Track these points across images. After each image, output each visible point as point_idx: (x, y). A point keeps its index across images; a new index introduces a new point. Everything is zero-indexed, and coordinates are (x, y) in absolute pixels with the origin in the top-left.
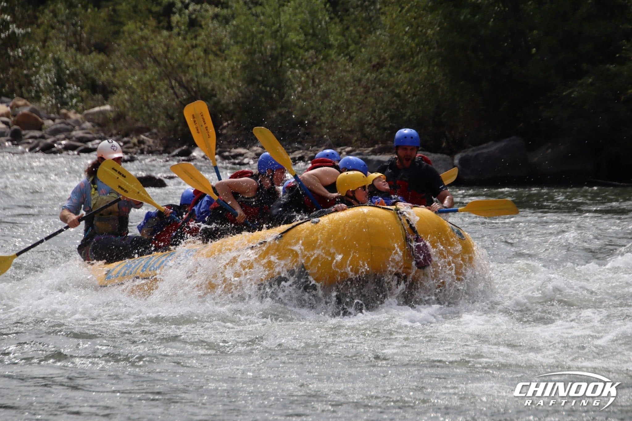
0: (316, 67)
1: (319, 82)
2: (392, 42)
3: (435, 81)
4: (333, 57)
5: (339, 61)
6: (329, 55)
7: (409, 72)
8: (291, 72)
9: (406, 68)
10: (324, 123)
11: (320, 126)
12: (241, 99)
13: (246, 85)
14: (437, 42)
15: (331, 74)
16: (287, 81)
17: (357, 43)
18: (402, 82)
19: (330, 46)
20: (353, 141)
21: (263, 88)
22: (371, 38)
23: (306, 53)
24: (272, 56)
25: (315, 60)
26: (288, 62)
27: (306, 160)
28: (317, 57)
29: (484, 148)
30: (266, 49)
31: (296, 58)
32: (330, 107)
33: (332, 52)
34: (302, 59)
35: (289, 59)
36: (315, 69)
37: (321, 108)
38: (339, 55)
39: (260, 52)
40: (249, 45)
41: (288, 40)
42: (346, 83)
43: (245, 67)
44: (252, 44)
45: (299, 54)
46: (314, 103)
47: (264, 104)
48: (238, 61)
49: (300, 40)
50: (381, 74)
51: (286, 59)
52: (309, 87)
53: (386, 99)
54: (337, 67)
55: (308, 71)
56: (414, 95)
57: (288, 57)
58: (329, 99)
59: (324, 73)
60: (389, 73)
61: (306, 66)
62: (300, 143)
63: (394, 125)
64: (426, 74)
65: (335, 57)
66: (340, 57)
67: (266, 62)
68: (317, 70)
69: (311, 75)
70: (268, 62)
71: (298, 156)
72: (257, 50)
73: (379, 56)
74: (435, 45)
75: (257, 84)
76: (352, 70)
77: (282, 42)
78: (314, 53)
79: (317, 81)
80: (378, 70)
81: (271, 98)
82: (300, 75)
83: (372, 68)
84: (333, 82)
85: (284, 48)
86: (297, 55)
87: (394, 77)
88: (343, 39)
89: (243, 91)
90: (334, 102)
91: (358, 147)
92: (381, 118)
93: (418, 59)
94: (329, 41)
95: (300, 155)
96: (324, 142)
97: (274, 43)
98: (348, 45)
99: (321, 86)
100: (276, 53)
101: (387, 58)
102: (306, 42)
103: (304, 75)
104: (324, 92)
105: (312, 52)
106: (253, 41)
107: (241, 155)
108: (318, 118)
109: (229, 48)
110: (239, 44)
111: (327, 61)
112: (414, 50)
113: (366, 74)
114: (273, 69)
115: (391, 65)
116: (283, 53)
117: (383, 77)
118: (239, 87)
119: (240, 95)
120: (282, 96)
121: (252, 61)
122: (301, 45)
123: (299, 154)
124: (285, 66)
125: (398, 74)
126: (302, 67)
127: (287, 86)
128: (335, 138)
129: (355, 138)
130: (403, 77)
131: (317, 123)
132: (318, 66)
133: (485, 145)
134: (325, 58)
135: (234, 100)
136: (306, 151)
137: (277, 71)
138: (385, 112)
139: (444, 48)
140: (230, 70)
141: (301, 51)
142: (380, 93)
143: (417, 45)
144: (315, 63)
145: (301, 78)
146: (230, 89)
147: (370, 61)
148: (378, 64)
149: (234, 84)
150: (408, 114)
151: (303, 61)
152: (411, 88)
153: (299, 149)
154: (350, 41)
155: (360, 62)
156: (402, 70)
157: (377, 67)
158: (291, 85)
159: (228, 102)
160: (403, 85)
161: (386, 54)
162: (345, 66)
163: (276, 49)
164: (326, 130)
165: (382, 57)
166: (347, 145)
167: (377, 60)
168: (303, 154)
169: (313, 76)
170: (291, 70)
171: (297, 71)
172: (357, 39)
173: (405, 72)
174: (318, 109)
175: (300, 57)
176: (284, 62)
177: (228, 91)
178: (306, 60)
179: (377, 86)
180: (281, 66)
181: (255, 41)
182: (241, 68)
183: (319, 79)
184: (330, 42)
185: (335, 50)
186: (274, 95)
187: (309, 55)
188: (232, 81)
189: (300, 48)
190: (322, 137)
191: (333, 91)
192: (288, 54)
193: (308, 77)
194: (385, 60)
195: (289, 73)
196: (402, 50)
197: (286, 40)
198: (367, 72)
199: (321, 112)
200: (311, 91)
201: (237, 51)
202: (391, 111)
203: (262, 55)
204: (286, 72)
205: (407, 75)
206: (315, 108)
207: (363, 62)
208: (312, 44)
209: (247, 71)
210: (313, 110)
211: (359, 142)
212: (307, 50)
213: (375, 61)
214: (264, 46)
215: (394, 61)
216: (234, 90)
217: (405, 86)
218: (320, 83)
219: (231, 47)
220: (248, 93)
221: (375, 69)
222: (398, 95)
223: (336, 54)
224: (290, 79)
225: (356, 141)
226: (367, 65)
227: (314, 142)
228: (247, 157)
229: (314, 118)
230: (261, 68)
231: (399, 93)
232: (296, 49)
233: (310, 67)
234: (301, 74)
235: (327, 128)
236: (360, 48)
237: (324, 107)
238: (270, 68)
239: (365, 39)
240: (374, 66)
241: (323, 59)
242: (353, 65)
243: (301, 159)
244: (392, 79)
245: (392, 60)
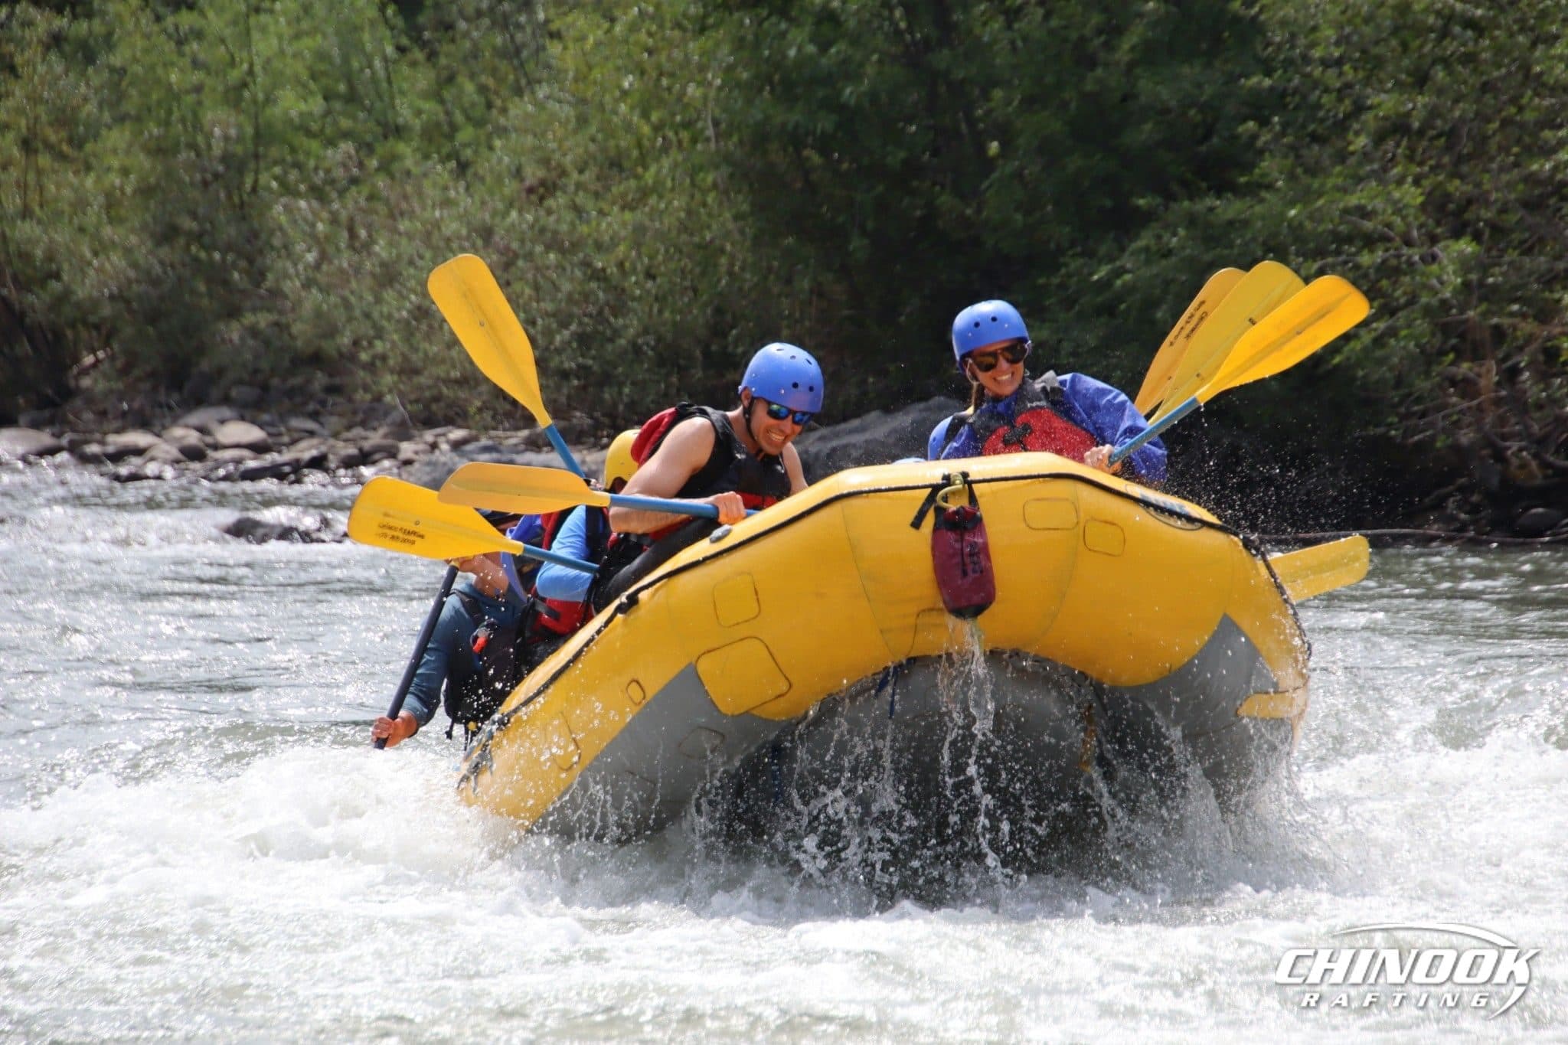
0: (359, 193)
1: (370, 236)
2: (582, 121)
3: (708, 236)
4: (409, 163)
5: (425, 175)
6: (395, 157)
7: (633, 209)
8: (285, 207)
9: (623, 195)
10: (384, 358)
11: (370, 367)
12: (135, 287)
13: (149, 244)
14: (716, 123)
15: (402, 214)
16: (272, 233)
17: (479, 123)
18: (612, 239)
19: (398, 131)
20: (472, 410)
21: (203, 255)
22: (520, 109)
23: (330, 152)
24: (225, 159)
25: (355, 171)
26: (276, 178)
27: (332, 465)
28: (361, 165)
29: (851, 432)
30: (209, 136)
31: (297, 165)
32: (399, 309)
33: (407, 152)
34: (316, 169)
35: (277, 170)
36: (357, 197)
37: (376, 315)
38: (427, 157)
39: (193, 146)
40: (159, 125)
41: (275, 112)
42: (448, 240)
43: (146, 191)
44: (167, 123)
45: (308, 154)
46: (353, 299)
47: (205, 302)
48: (125, 172)
49: (311, 114)
50: (549, 212)
51: (268, 169)
52: (338, 250)
53: (566, 287)
54: (420, 194)
55: (336, 206)
56: (650, 275)
57: (276, 163)
58: (397, 286)
59: (382, 209)
60: (578, 210)
61: (328, 188)
62: (314, 416)
63: (590, 362)
64: (683, 215)
65: (416, 163)
66: (430, 163)
67: (209, 177)
68: (362, 202)
69: (344, 215)
70: (217, 176)
71: (307, 455)
72: (182, 139)
73: (545, 162)
74: (710, 132)
75: (182, 241)
76: (465, 202)
77: (256, 118)
78: (353, 152)
79: (363, 233)
80: (542, 199)
81: (226, 283)
82: (310, 217)
83: (524, 195)
84: (410, 236)
85: (263, 135)
86: (301, 157)
87: (588, 222)
88: (439, 108)
89: (142, 261)
90: (413, 297)
91: (486, 429)
92: (551, 342)
93: (659, 172)
94: (397, 114)
95: (314, 453)
96: (386, 414)
97: (232, 119)
98: (454, 128)
99: (377, 248)
100: (239, 149)
101: (569, 167)
102: (329, 120)
103: (325, 215)
104: (383, 264)
105: (347, 147)
106: (170, 112)
107: (139, 452)
108: (365, 343)
109: (96, 136)
110: (128, 125)
111: (392, 177)
112: (646, 143)
113: (505, 214)
114: (229, 197)
115: (579, 186)
116: (261, 149)
117: (558, 221)
118: (128, 251)
119: (132, 274)
120: (258, 276)
121: (169, 174)
122: (315, 127)
123: (310, 448)
124: (269, 189)
125: (602, 213)
126: (318, 193)
127: (272, 248)
128: (417, 401)
129: (478, 403)
130: (616, 222)
131: (364, 356)
132: (365, 191)
133: (855, 423)
134: (385, 167)
135: (115, 290)
136: (332, 441)
137: (242, 205)
138: (564, 325)
139: (735, 139)
140: (101, 199)
141: (314, 145)
142: (548, 268)
143: (657, 128)
144: (354, 181)
145: (313, 226)
146: (102, 257)
147: (518, 173)
148: (543, 183)
149: (113, 243)
150: (631, 331)
151: (321, 174)
152: (639, 255)
153: (311, 434)
154: (459, 117)
155: (488, 180)
156: (614, 203)
157: (540, 192)
158: (286, 247)
159: (95, 293)
160: (617, 245)
161: (565, 155)
162: (446, 188)
163: (240, 139)
164: (388, 379)
165: (553, 163)
166: (450, 422)
167: (541, 173)
168: (323, 449)
169: (351, 220)
170: (284, 200)
171: (303, 204)
172: (478, 112)
173: (623, 208)
174: (367, 316)
175: (312, 163)
176: (264, 178)
177: (95, 262)
178: (328, 171)
179: (539, 249)
180: (254, 189)
181: (176, 116)
182: (135, 192)
183: (369, 227)
184: (400, 121)
185: (414, 144)
186: (236, 275)
187: (339, 157)
188: (107, 231)
189: (309, 134)
190: (378, 398)
191: (411, 263)
192: (274, 152)
193: (334, 221)
194: (564, 173)
195: (278, 208)
196: (612, 143)
197: (268, 111)
198: (511, 205)
199: (375, 326)
200: (345, 265)
201: (122, 145)
202: (580, 323)
203: (198, 155)
204: (269, 207)
205: (628, 216)
206: (357, 313)
207: (499, 180)
208: (345, 123)
209: (152, 204)
210: (350, 319)
211: (487, 416)
212: (331, 143)
213: (533, 173)
214: (202, 130)
215: (587, 176)
216: (114, 258)
217: (622, 248)
218: (371, 240)
219: (104, 132)
220: (158, 269)
221: (534, 198)
222: (600, 276)
223: (419, 156)
224: (281, 228)
225: (480, 410)
226: (510, 187)
227: (355, 413)
228: (152, 459)
229: (356, 343)
230: (195, 194)
231: (603, 270)
232: (301, 140)
233: (342, 193)
234: (314, 213)
235: (392, 372)
236: (489, 136)
237: (385, 310)
238: (222, 195)
239: (504, 111)
240: (530, 190)
241: (378, 170)
242: (467, 189)
243: (318, 463)
244: (584, 229)
245: (581, 172)
